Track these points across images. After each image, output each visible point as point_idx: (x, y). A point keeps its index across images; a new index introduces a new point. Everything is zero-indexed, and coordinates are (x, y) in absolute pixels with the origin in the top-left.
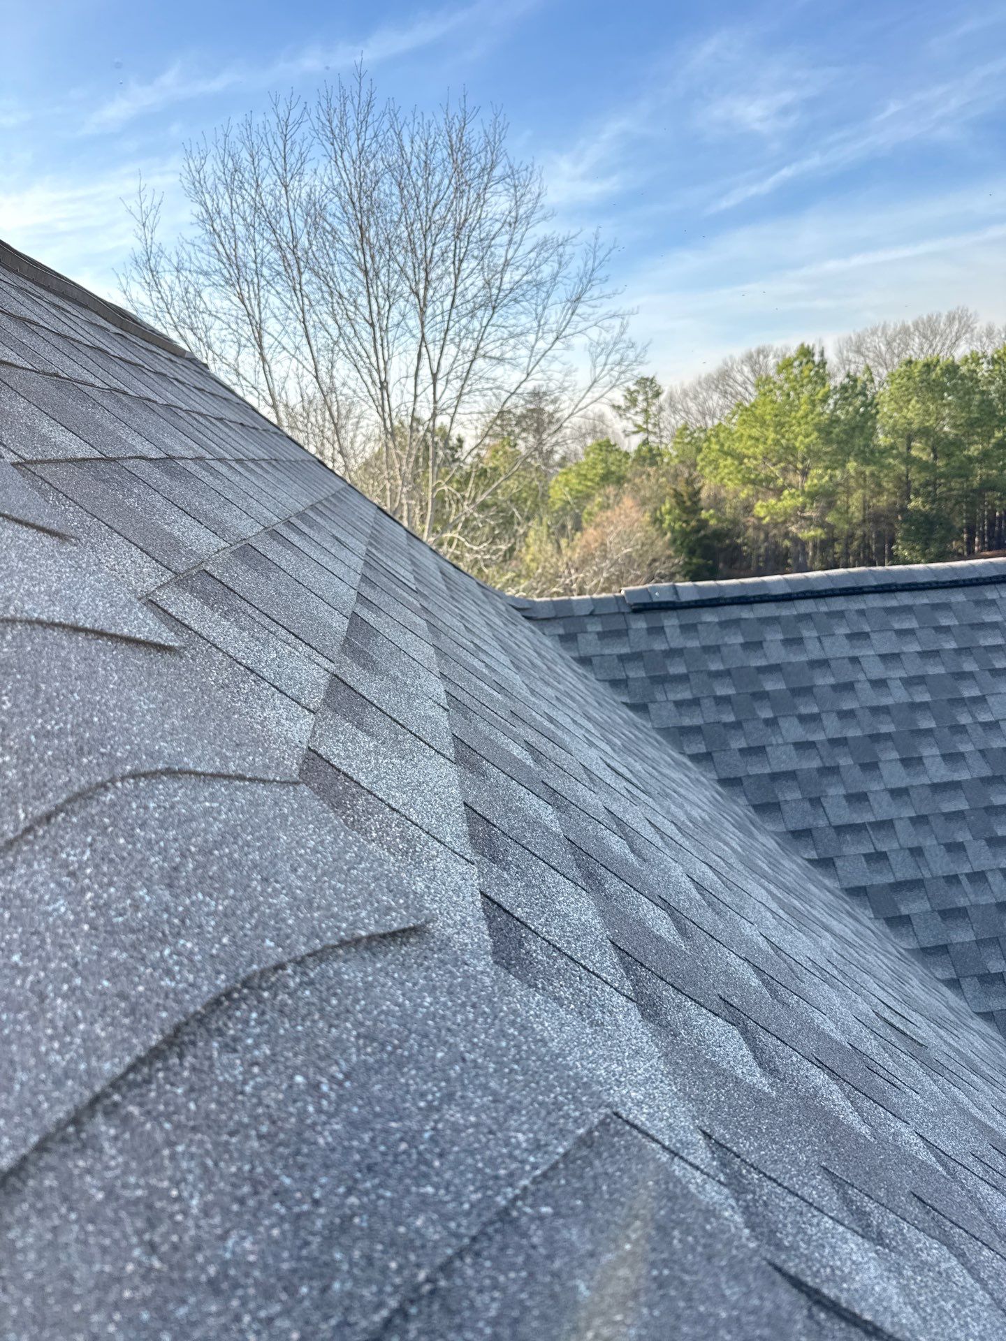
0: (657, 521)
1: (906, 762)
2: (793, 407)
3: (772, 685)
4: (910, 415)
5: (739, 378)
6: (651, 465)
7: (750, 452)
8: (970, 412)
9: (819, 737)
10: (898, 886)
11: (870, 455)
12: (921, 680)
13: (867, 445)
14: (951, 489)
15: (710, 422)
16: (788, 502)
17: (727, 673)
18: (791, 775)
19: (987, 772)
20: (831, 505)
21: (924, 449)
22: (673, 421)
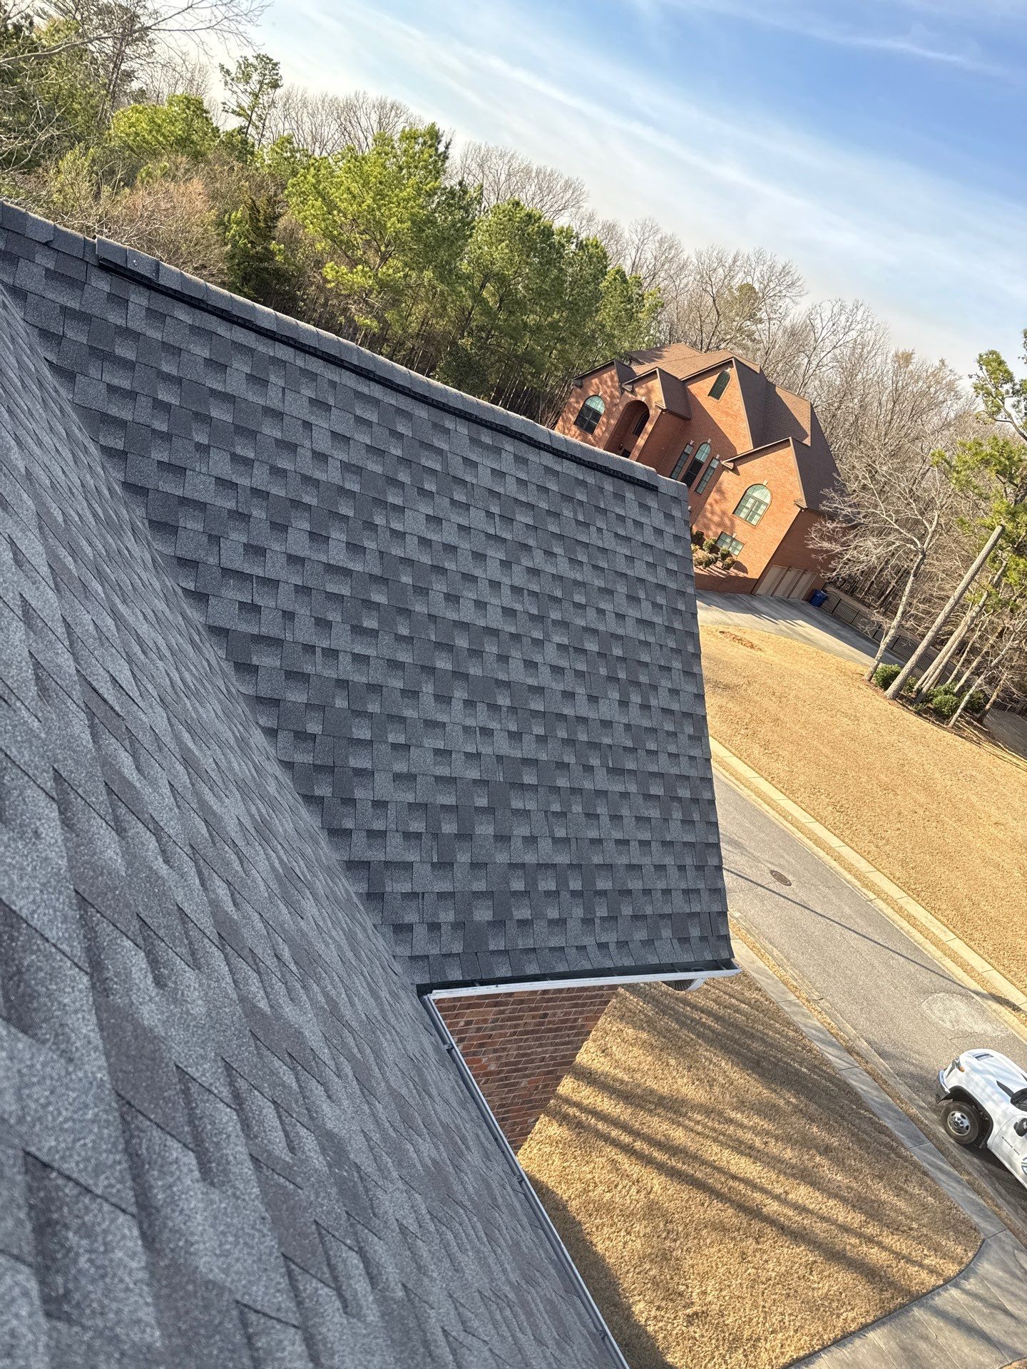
0: (222, 224)
1: (313, 536)
2: (401, 185)
3: (219, 413)
4: (496, 255)
5: (364, 123)
6: (238, 159)
7: (343, 206)
8: (543, 282)
9: (243, 481)
10: (259, 639)
11: (447, 273)
12: (356, 470)
13: (448, 263)
14: (499, 345)
15: (317, 151)
16: (358, 278)
17: (179, 381)
18: (202, 506)
19: (377, 571)
20: (395, 303)
21: (494, 295)
22: (280, 126)
